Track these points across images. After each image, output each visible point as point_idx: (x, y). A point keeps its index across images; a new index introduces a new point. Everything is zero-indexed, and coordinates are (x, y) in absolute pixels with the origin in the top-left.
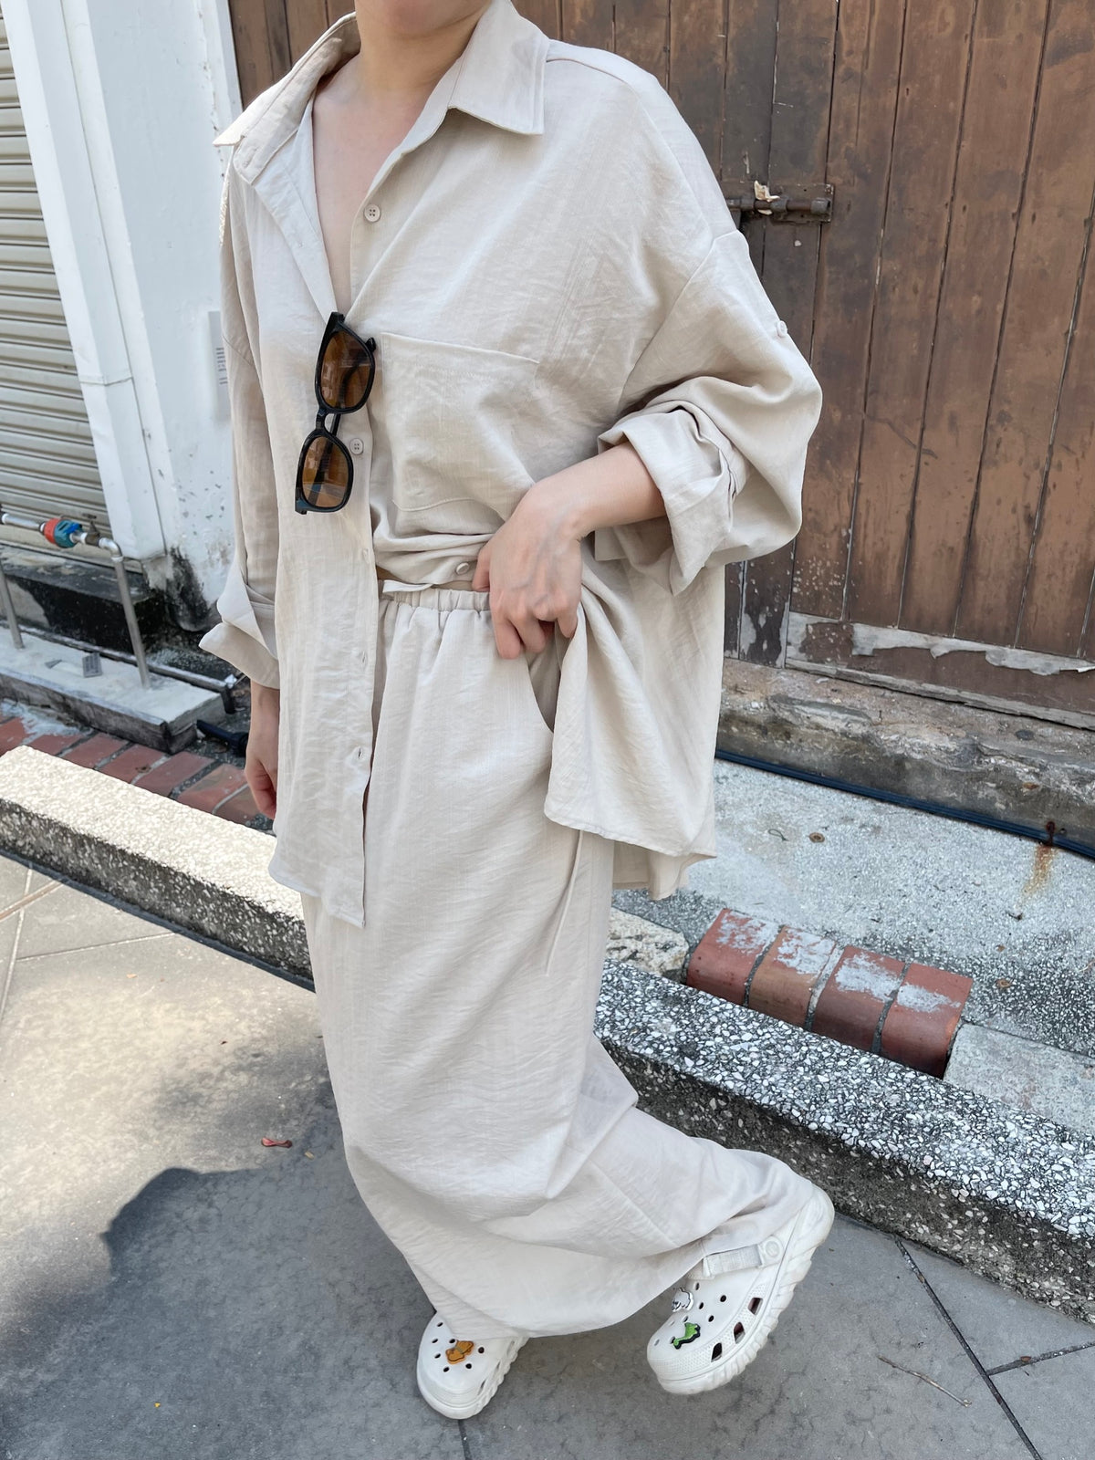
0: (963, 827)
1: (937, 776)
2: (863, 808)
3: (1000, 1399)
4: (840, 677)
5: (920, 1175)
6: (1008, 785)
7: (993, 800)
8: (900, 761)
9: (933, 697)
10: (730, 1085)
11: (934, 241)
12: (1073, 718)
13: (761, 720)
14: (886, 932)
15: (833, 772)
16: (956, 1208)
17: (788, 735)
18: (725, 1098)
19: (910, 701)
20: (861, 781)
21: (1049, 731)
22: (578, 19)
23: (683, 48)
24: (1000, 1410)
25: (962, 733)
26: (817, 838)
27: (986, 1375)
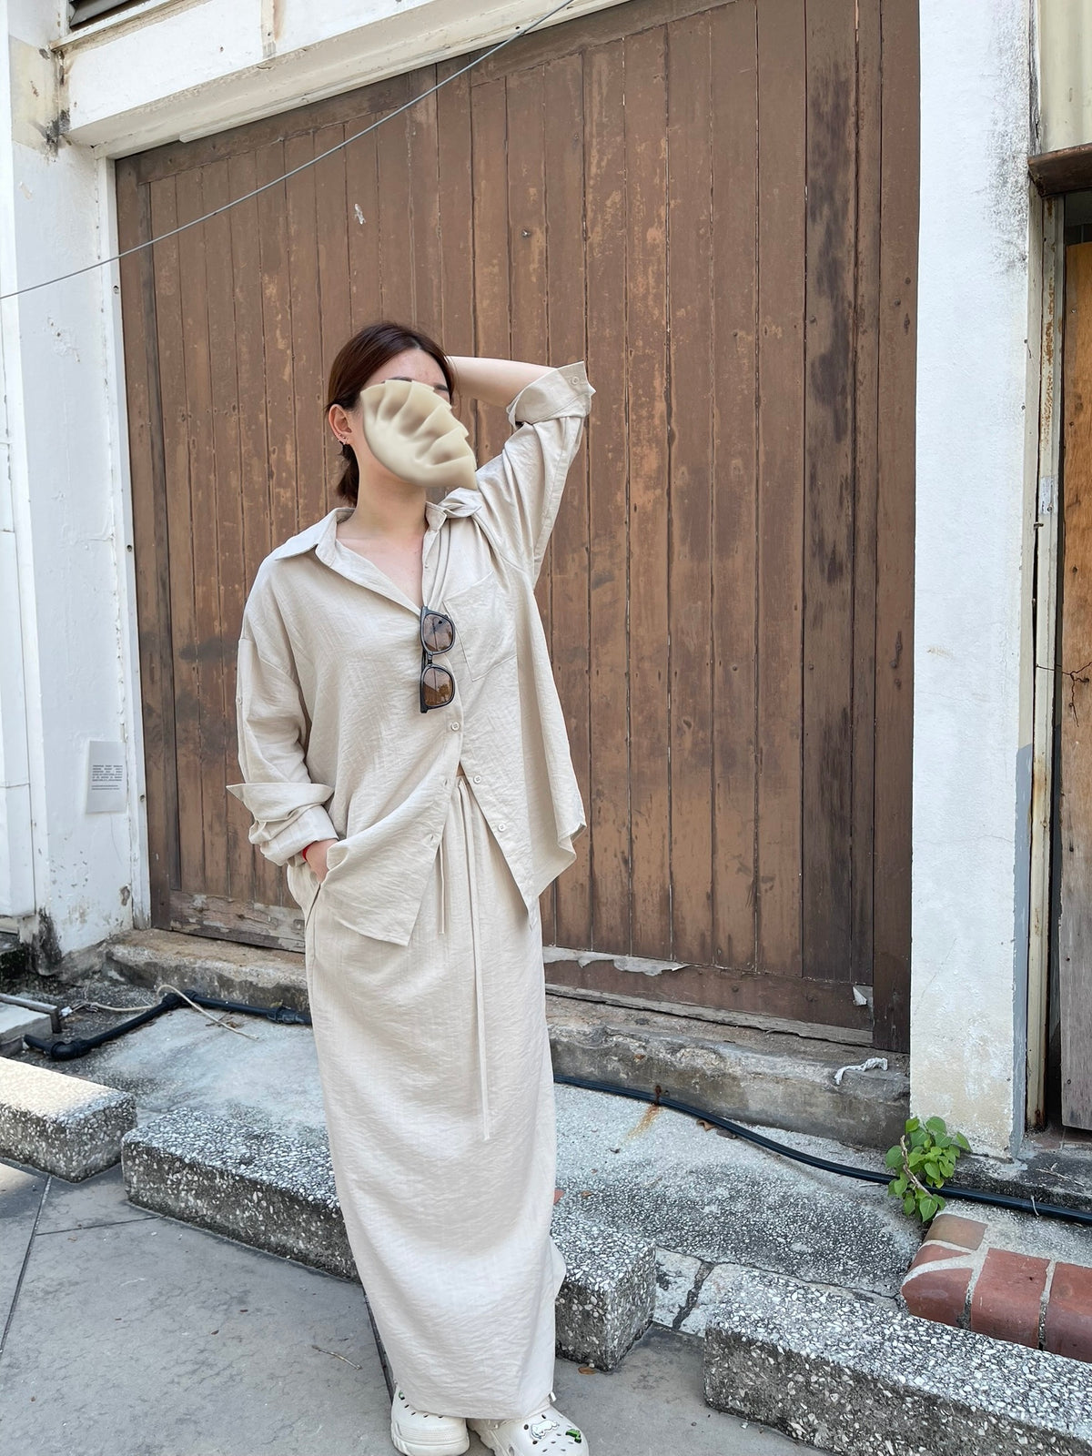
0: (599, 1095)
1: (578, 1054)
6: (626, 1059)
7: (617, 1073)
9: (584, 1000)
10: (265, 1178)
12: (677, 1009)
18: (261, 1190)
19: (567, 1002)
21: (661, 1019)
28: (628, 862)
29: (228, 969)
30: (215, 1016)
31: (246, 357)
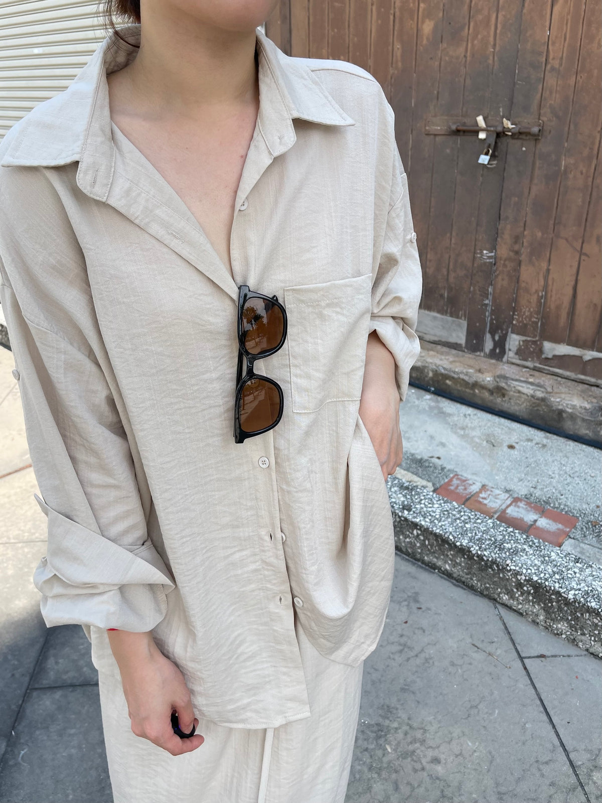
1: (579, 422)
2: (539, 436)
3: (525, 668)
4: (535, 369)
5: (504, 569)
8: (560, 412)
9: (582, 382)
10: (423, 523)
11: (592, 149)
13: (491, 387)
14: (538, 493)
15: (525, 416)
16: (519, 585)
17: (504, 395)
18: (420, 530)
19: (570, 383)
20: (539, 422)
22: (425, 42)
23: (473, 55)
24: (524, 672)
25: (595, 401)
26: (511, 447)
27: (522, 659)
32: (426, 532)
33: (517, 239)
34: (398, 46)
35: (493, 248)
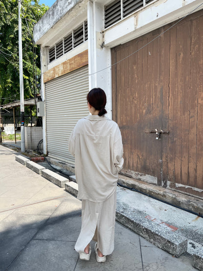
0: (188, 212)
1: (184, 205)
4: (174, 191)
5: (140, 226)
6: (193, 207)
7: (192, 209)
8: (179, 202)
9: (186, 194)
11: (180, 136)
13: (162, 195)
16: (143, 230)
17: (165, 197)
20: (175, 205)
21: (201, 200)
23: (154, 117)
24: (140, 249)
25: (188, 199)
26: (165, 210)
27: (141, 246)
28: (196, 170)
29: (124, 180)
30: (122, 188)
31: (130, 79)
32: (126, 217)
33: (167, 157)
34: (139, 115)
35: (162, 159)
